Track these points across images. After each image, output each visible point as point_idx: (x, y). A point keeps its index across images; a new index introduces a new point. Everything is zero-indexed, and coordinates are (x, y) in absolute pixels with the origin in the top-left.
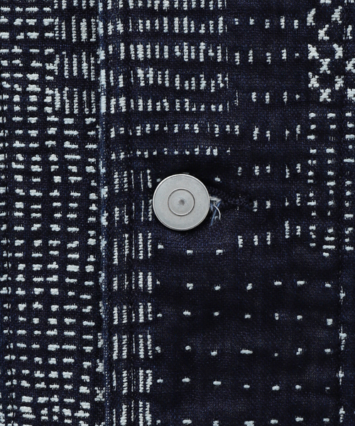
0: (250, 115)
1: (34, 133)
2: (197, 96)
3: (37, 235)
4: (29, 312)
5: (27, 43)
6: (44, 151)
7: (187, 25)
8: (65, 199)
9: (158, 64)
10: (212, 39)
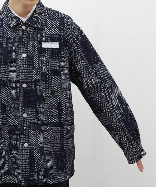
1: (14, 81)
5: (14, 75)
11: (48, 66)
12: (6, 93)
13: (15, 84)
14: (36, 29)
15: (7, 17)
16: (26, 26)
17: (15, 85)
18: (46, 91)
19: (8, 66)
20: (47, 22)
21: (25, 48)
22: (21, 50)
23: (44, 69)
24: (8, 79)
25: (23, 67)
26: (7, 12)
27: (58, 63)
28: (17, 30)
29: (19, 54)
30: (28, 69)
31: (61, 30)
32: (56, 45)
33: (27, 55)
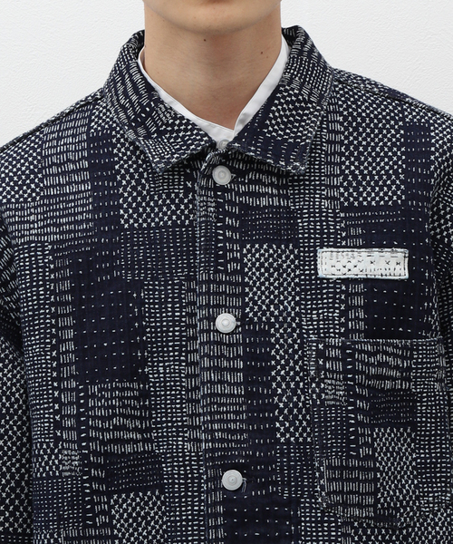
0: (255, 447)
1: (181, 459)
2: (237, 442)
3: (183, 497)
4: (181, 526)
5: (178, 427)
6: (185, 466)
7: (233, 416)
8: (193, 483)
9: (222, 430)
10: (241, 421)
11: (354, 372)
12: (139, 525)
13: (186, 475)
14: (286, 181)
15: (137, 122)
16: (232, 170)
17: (186, 478)
18: (345, 505)
19: (145, 379)
20: (341, 143)
21: (230, 283)
22: (208, 293)
23: (333, 391)
24: (148, 447)
25: (221, 382)
26: (134, 98)
27: (403, 358)
28: (187, 191)
29: (201, 313)
30: (248, 395)
31: (417, 184)
32: (390, 264)
33: (242, 319)
